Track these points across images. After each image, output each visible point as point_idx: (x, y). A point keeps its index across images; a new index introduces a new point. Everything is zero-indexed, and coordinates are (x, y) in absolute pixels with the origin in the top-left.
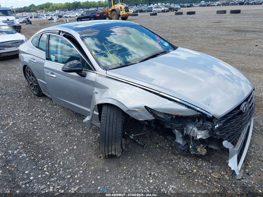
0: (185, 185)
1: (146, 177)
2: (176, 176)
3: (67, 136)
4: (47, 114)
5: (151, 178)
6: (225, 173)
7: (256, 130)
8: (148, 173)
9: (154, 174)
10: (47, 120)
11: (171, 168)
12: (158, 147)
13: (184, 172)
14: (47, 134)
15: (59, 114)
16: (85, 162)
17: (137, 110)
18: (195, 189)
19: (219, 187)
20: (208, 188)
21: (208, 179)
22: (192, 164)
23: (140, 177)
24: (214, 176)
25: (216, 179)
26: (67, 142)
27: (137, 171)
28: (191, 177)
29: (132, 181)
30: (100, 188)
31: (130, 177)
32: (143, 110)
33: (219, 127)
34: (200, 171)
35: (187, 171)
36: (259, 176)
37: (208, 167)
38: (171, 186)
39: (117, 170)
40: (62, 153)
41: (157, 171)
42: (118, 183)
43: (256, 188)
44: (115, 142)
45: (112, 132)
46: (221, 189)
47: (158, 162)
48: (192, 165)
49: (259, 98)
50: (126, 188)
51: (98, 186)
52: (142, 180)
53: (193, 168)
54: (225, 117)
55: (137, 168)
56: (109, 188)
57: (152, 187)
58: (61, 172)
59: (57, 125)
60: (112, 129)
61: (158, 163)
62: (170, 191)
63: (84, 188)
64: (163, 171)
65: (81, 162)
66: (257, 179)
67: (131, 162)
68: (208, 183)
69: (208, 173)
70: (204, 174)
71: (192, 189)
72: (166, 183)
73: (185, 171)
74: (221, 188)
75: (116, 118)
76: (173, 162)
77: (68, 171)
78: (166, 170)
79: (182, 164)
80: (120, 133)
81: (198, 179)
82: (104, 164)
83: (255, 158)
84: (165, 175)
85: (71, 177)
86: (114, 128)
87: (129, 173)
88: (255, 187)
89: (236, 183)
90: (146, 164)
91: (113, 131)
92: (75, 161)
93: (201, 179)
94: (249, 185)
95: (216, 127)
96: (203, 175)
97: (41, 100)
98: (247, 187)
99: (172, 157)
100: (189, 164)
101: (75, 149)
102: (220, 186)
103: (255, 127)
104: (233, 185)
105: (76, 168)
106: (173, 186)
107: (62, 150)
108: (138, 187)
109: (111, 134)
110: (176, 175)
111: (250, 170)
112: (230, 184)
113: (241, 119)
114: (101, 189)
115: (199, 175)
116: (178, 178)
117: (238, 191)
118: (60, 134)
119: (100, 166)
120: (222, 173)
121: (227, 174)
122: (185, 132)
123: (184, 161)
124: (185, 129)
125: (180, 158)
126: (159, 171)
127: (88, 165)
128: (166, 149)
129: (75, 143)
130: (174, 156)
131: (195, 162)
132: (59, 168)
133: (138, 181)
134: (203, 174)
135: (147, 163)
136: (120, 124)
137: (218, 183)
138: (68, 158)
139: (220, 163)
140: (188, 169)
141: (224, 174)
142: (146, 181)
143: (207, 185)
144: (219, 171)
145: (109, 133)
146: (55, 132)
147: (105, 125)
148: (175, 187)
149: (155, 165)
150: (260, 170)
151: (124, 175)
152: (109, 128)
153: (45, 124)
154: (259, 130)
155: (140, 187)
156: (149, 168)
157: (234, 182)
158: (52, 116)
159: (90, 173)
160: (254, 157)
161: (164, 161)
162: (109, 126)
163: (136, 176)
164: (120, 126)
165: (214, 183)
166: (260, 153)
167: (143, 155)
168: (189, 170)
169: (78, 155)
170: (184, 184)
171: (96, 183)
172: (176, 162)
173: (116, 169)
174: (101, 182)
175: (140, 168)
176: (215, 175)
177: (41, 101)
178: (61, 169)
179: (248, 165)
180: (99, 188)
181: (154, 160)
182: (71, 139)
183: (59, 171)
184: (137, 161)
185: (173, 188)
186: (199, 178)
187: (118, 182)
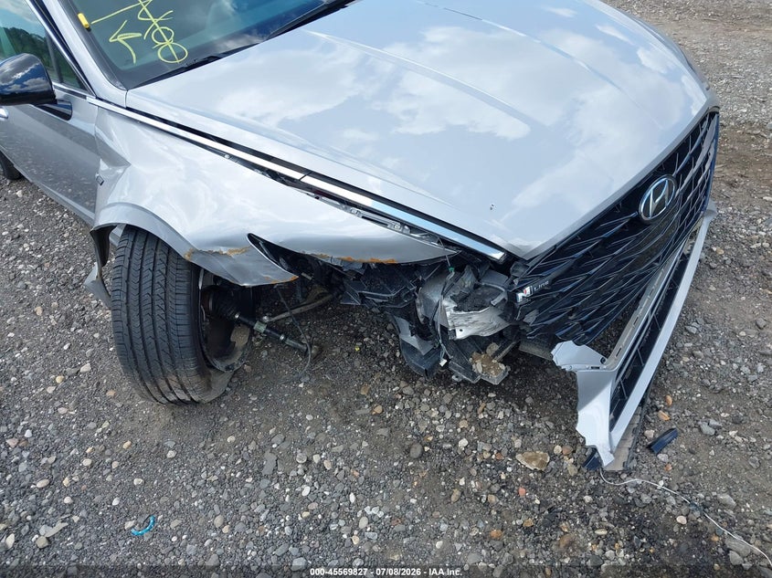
0: (419, 502)
1: (293, 473)
2: (396, 468)
3: (69, 326)
4: (25, 245)
5: (308, 479)
6: (568, 449)
7: (717, 261)
8: (301, 458)
9: (321, 464)
10: (21, 267)
11: (384, 432)
12: (357, 349)
13: (427, 449)
14: (8, 321)
15: (62, 240)
16: (106, 425)
17: (224, 250)
18: (449, 520)
19: (536, 508)
20: (494, 513)
21: (503, 477)
22: (458, 415)
23: (273, 476)
24: (524, 463)
25: (531, 475)
26: (66, 347)
27: (268, 454)
28: (446, 471)
29: (242, 492)
30: (133, 527)
31: (241, 476)
32: (246, 250)
33: (534, 294)
34: (481, 445)
35: (435, 445)
36: (692, 453)
37: (510, 425)
38: (367, 509)
39: (204, 448)
40: (40, 393)
41: (334, 449)
42: (196, 504)
43: (668, 509)
44: (174, 367)
45: (155, 334)
46: (539, 515)
47: (348, 409)
48: (459, 419)
49: (753, 129)
50: (218, 521)
51: (128, 517)
52: (277, 487)
53: (459, 430)
54: (559, 252)
55: (270, 440)
56: (162, 522)
57: (306, 514)
58: (23, 467)
59: (49, 284)
60: (154, 324)
61: (346, 416)
62: (361, 531)
63: (82, 527)
64: (354, 446)
65: (92, 425)
66: (681, 467)
67: (254, 415)
68: (498, 494)
69: (505, 451)
70: (493, 456)
71: (438, 519)
72: (352, 498)
73: (429, 444)
74: (543, 509)
75: (163, 283)
76: (397, 407)
77: (43, 461)
78: (365, 444)
79: (424, 414)
80: (183, 333)
81: (470, 477)
82: (167, 427)
83: (691, 381)
84: (356, 462)
85: (49, 484)
86: (157, 319)
87: (239, 461)
88: (666, 503)
89: (601, 489)
90: (302, 420)
91: (158, 330)
92: (74, 423)
93: (477, 479)
94: (646, 498)
95: (520, 295)
96: (489, 460)
97: (19, 193)
98: (637, 502)
99: (397, 388)
100: (448, 415)
101: (84, 373)
102: (538, 502)
103: (715, 249)
104: (588, 499)
105: (71, 449)
106: (374, 511)
107: (42, 380)
108: (259, 515)
109: (153, 342)
110: (395, 464)
111: (663, 431)
112: (576, 495)
113: (640, 247)
114: (133, 530)
115: (475, 458)
116: (398, 473)
117: (600, 520)
118: (51, 317)
119: (154, 435)
120: (558, 449)
121: (574, 452)
122: (420, 311)
123: (433, 403)
124: (418, 301)
125: (421, 392)
126: (341, 448)
127: (113, 434)
128: (383, 359)
129: (89, 351)
130: (403, 384)
131: (470, 408)
132: (19, 450)
133: (263, 492)
134: (487, 455)
135: (309, 417)
136: (178, 302)
137: (535, 489)
138: (56, 410)
139: (559, 406)
140: (441, 436)
141: (564, 453)
142: (288, 490)
143: (493, 499)
144: (546, 441)
145: (143, 337)
146: (35, 313)
147: (124, 308)
148: (381, 514)
149: (333, 424)
150: (700, 430)
151: (223, 468)
152: (141, 319)
153: (13, 282)
154: (729, 262)
155: (262, 517)
156: (311, 436)
157: (593, 482)
158: (39, 250)
159: (115, 465)
160: (686, 374)
161: (367, 406)
162: (140, 314)
163: (258, 476)
164: (181, 309)
165: (522, 490)
166: (712, 358)
167: (301, 385)
168: (446, 439)
169: (92, 395)
170: (413, 501)
171: (125, 503)
172: (407, 407)
173: (202, 445)
174: (141, 501)
175: (278, 439)
176: (529, 460)
177: (17, 197)
178: (26, 454)
179: (657, 410)
180: (129, 524)
181: (335, 404)
182: (81, 337)
183: (17, 463)
184: (276, 411)
185: (371, 520)
186: (474, 472)
187: (196, 499)
